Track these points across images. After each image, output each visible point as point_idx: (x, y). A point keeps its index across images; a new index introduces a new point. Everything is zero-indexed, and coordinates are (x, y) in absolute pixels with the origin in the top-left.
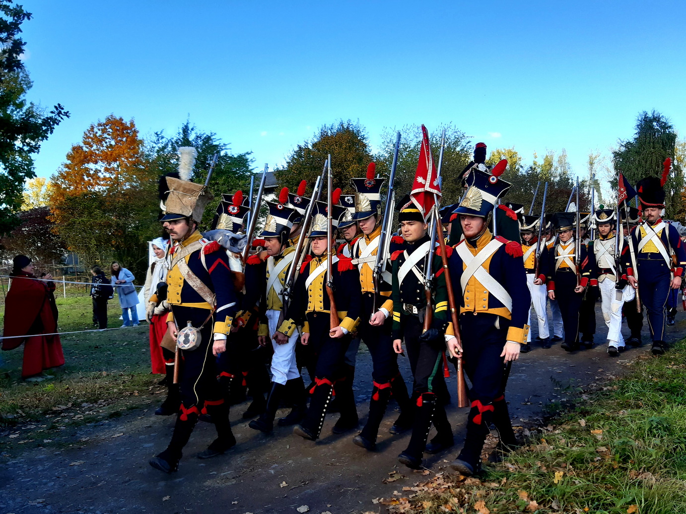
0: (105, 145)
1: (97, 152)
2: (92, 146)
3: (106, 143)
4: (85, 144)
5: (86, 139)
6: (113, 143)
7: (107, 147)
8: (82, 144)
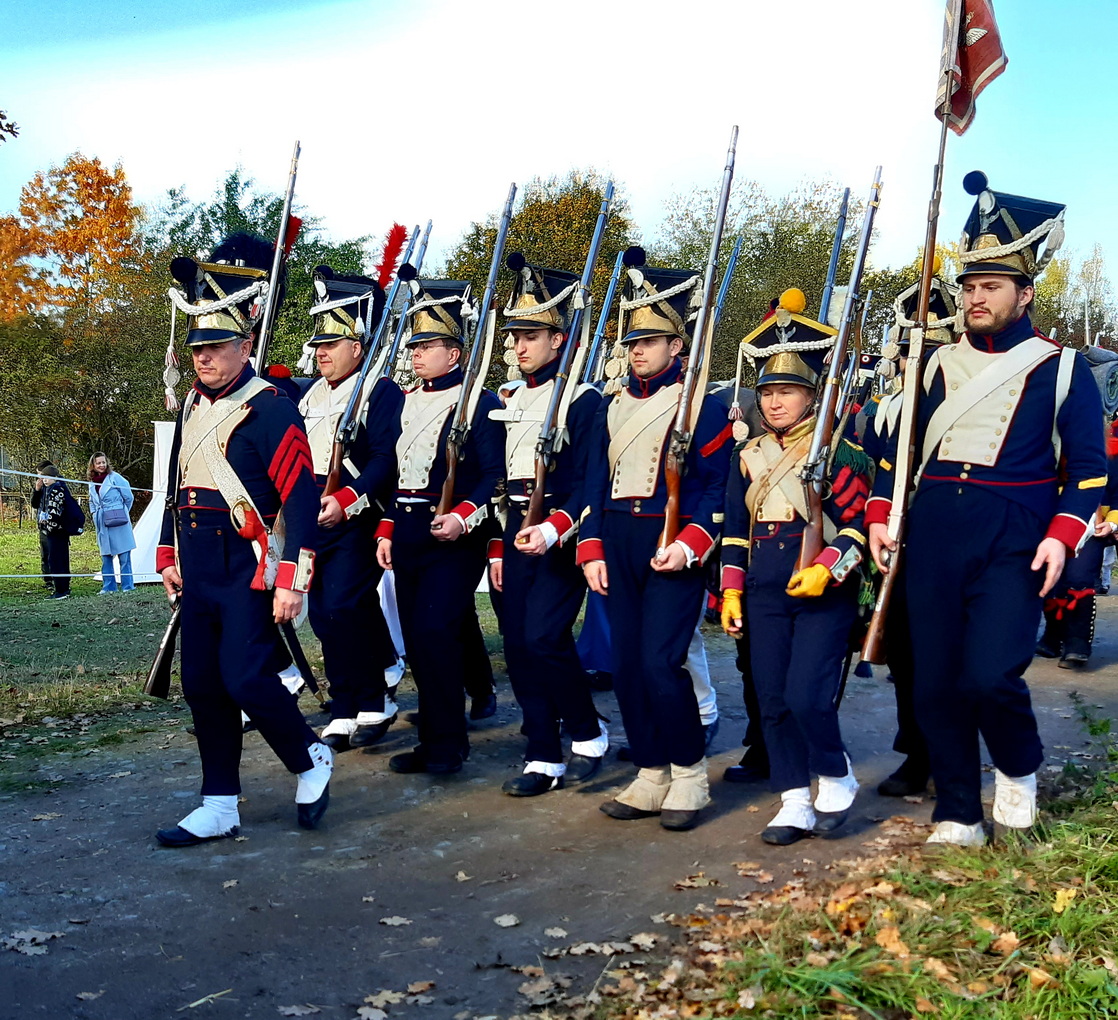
0: (62, 217)
1: (47, 232)
2: (36, 219)
3: (65, 212)
4: (23, 214)
5: (26, 203)
6: (79, 212)
7: (66, 222)
8: (18, 215)
